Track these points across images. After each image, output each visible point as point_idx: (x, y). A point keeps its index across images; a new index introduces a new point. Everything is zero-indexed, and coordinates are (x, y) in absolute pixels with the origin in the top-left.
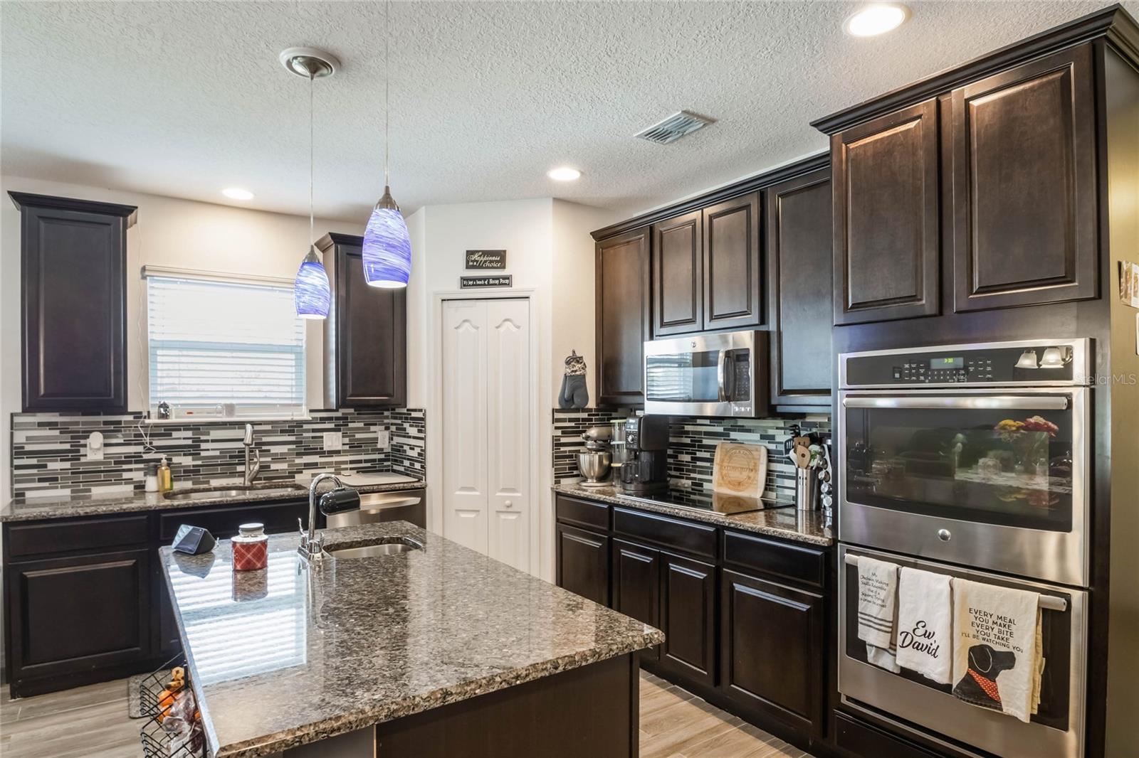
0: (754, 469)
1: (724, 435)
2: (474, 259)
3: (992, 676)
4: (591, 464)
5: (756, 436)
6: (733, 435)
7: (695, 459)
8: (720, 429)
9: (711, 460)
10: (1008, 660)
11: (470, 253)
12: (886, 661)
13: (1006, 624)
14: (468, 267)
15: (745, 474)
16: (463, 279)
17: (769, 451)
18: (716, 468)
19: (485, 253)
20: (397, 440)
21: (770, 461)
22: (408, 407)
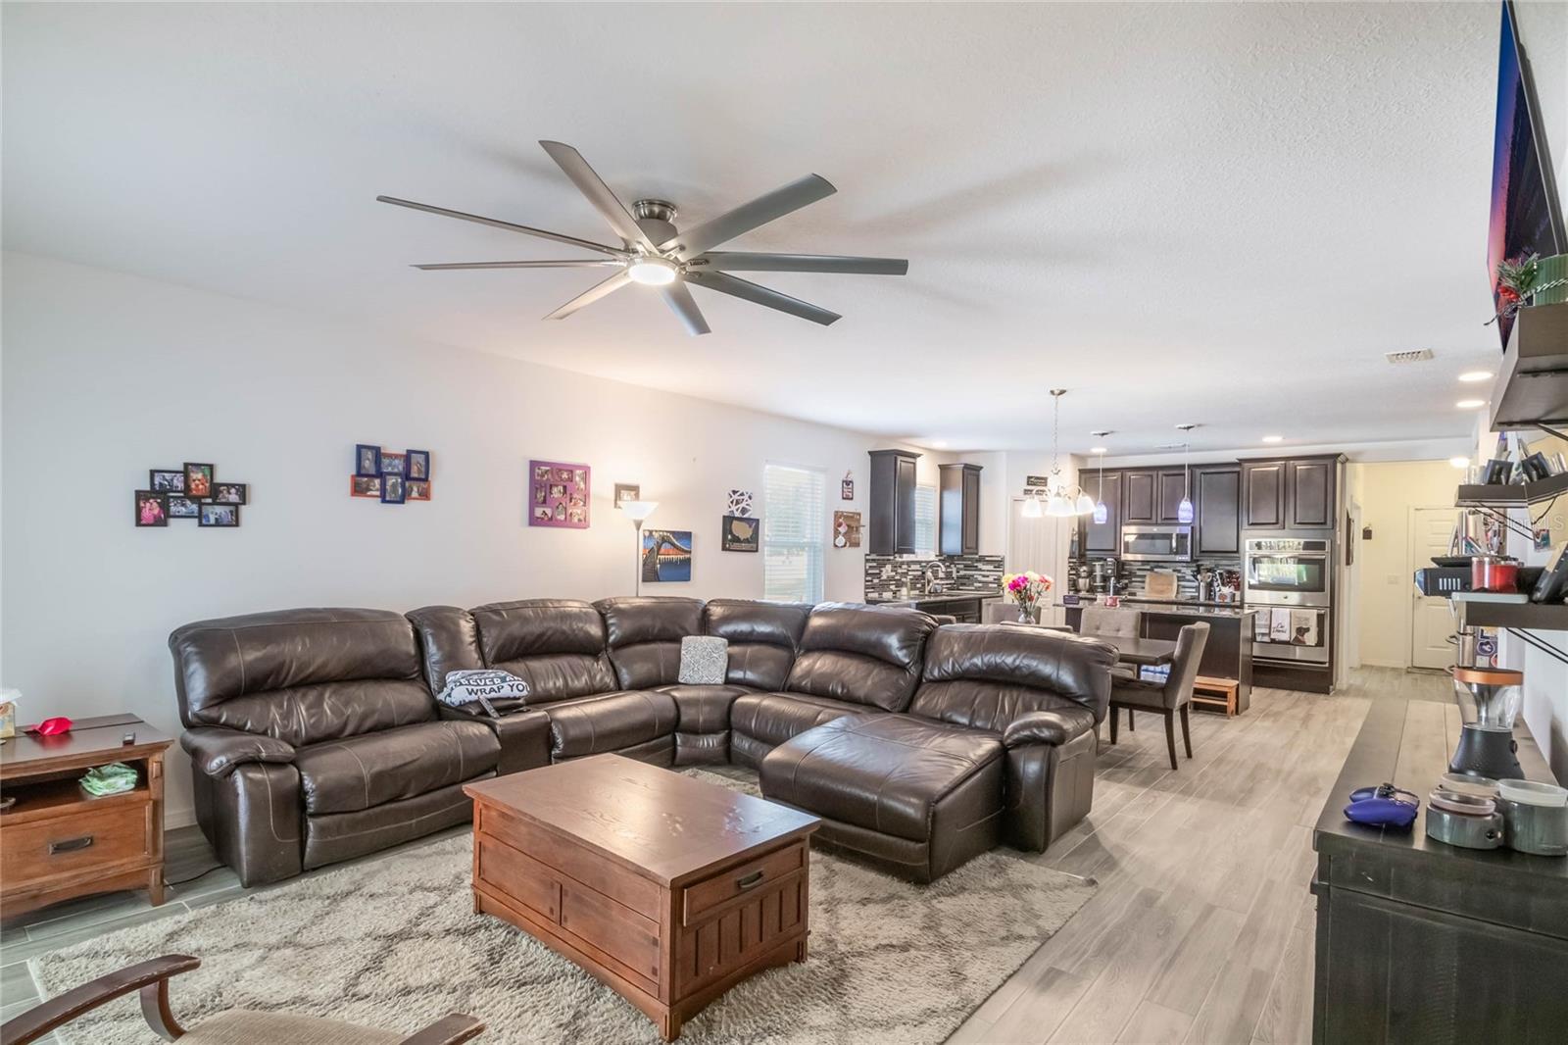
0: (1171, 584)
1: (1151, 570)
2: (1031, 480)
3: (1303, 636)
4: (1085, 585)
5: (1171, 570)
6: (1156, 570)
7: (1131, 582)
8: (1148, 567)
9: (1143, 582)
10: (1308, 630)
11: (1029, 478)
12: (1266, 639)
13: (1307, 619)
14: (1028, 484)
15: (1165, 587)
16: (1025, 490)
17: (1178, 577)
18: (1146, 585)
19: (1037, 478)
20: (962, 573)
21: (1178, 581)
22: (980, 554)
